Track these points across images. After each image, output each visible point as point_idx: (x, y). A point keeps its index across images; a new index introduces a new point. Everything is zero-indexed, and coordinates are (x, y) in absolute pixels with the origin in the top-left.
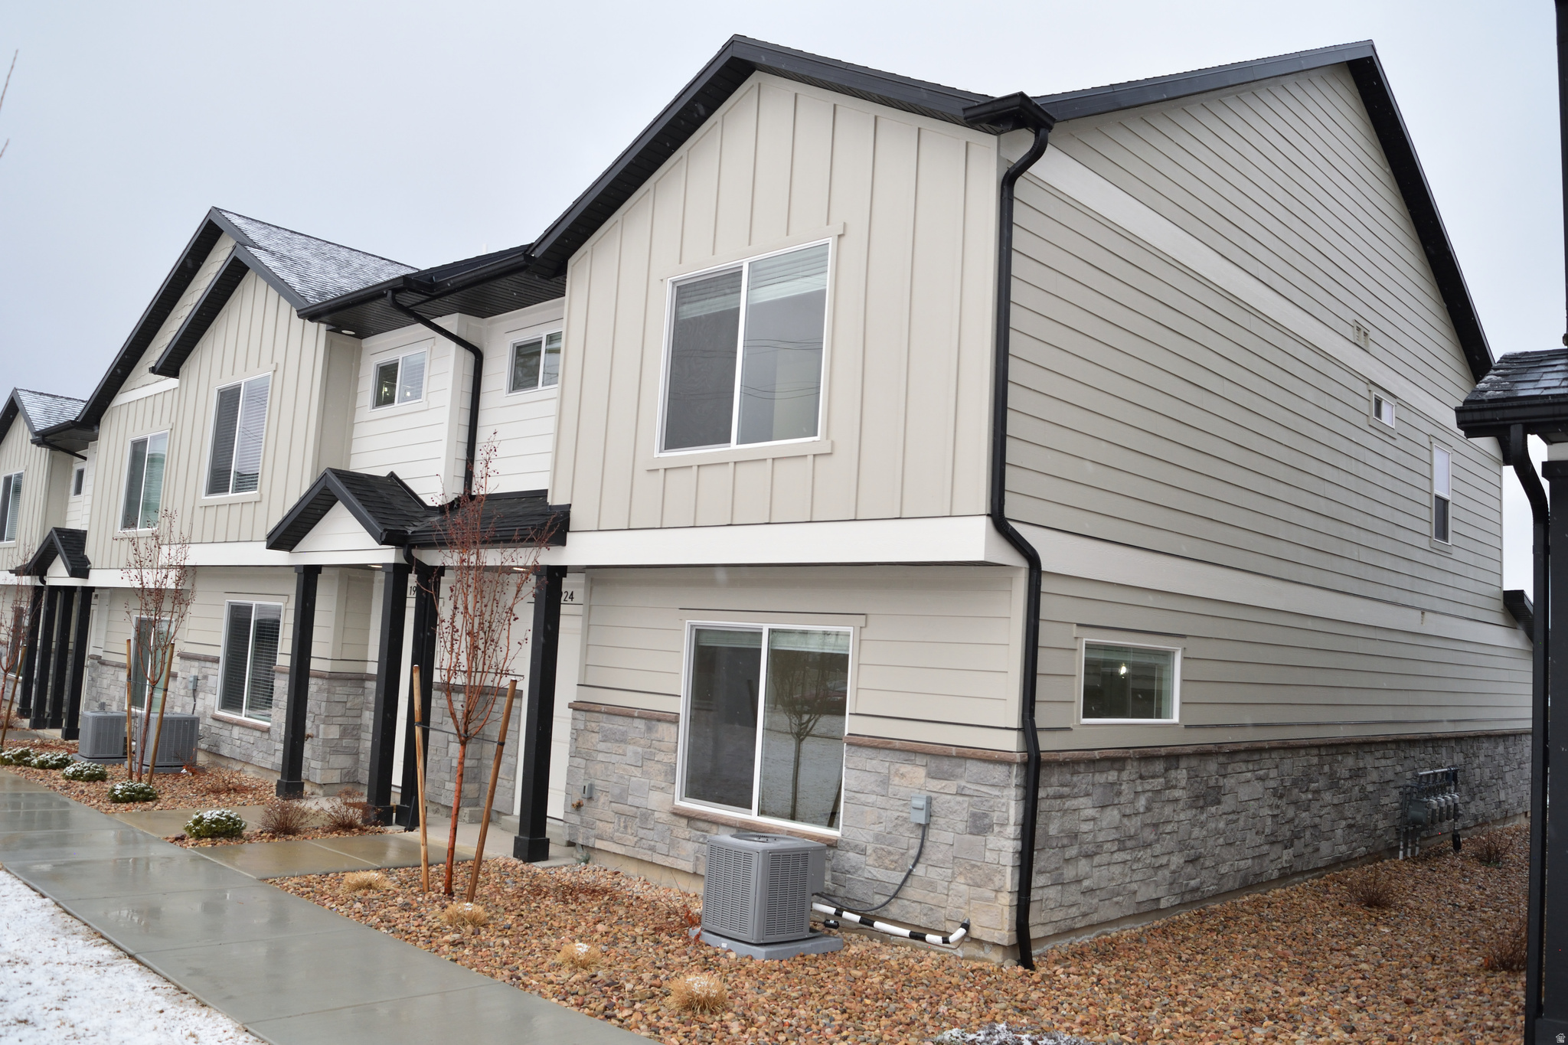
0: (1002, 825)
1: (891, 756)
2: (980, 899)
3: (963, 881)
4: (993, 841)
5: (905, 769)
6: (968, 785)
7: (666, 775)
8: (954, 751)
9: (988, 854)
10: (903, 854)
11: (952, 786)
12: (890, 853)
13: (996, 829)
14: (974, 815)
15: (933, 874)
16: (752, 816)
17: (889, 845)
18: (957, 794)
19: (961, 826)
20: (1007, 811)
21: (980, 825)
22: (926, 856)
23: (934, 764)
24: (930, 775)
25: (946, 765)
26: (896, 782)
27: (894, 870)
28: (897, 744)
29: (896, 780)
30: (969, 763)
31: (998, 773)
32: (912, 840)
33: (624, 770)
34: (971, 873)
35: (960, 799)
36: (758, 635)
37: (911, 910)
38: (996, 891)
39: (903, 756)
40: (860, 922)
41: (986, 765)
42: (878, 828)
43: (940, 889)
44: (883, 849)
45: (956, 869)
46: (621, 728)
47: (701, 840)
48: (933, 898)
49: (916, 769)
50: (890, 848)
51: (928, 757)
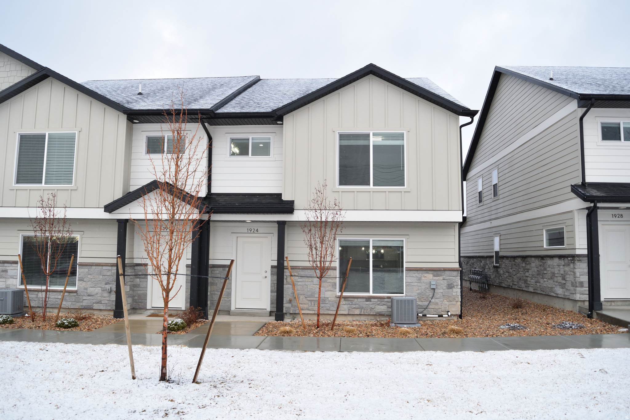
0: (457, 286)
1: (421, 272)
2: (452, 304)
3: (446, 301)
4: (455, 290)
5: (426, 275)
6: (446, 277)
7: (333, 286)
8: (442, 269)
9: (453, 293)
10: (427, 297)
11: (441, 278)
12: (423, 297)
13: (455, 287)
14: (448, 284)
15: (437, 301)
16: (371, 294)
17: (423, 295)
18: (443, 280)
19: (445, 288)
20: (458, 282)
21: (450, 286)
22: (435, 297)
23: (435, 273)
24: (434, 276)
25: (439, 273)
26: (423, 279)
27: (424, 301)
28: (424, 269)
29: (423, 278)
30: (446, 272)
31: (455, 273)
32: (430, 293)
33: (313, 286)
34: (449, 299)
35: (444, 281)
36: (369, 242)
37: (430, 311)
38: (457, 302)
39: (425, 272)
40: (422, 316)
41: (451, 272)
42: (418, 292)
43: (439, 304)
44: (421, 297)
45: (444, 298)
46: (309, 273)
47: (351, 304)
48: (437, 307)
49: (430, 275)
50: (423, 296)
51: (433, 271)
